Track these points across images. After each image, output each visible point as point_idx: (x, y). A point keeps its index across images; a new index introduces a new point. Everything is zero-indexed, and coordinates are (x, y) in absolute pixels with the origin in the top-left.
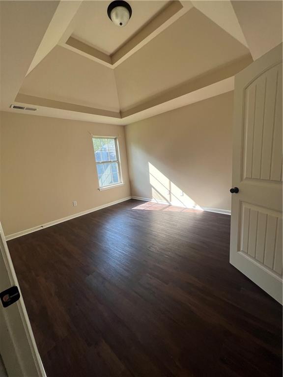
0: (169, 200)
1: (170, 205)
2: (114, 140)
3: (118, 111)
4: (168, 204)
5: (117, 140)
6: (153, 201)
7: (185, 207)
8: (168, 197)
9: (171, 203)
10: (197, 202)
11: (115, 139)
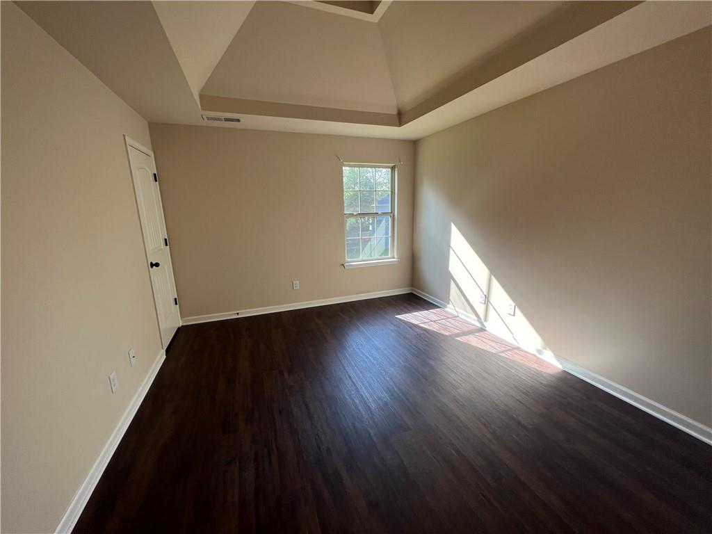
0: (482, 315)
1: (482, 330)
2: (390, 170)
3: (394, 112)
4: (480, 326)
5: (396, 169)
6: (450, 309)
7: (517, 345)
8: (480, 309)
9: (485, 324)
10: (548, 343)
11: (393, 168)
